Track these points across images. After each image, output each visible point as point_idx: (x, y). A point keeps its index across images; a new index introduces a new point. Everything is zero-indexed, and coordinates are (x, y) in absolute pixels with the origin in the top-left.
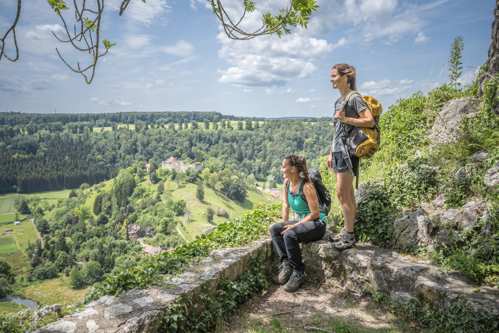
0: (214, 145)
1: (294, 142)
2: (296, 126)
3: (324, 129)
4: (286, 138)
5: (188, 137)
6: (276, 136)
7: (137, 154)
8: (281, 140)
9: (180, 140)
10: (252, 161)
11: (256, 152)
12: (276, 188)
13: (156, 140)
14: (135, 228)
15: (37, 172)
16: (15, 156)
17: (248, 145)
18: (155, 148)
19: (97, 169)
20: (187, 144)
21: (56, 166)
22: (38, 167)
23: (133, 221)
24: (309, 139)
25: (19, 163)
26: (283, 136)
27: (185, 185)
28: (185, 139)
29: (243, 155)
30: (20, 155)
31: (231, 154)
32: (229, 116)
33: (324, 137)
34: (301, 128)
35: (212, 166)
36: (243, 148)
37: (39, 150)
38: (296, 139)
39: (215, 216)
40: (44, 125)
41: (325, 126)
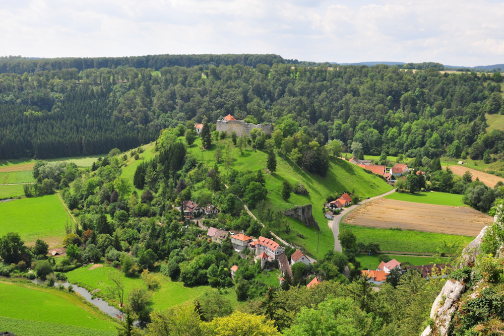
0: (276, 100)
1: (387, 96)
2: (390, 74)
3: (431, 79)
4: (377, 90)
5: (241, 89)
6: (362, 89)
7: (175, 111)
8: (369, 94)
9: (231, 92)
10: (330, 122)
11: (334, 110)
12: (363, 159)
13: (199, 92)
14: (192, 206)
15: (54, 134)
16: (27, 113)
17: (323, 100)
18: (199, 104)
19: (125, 132)
20: (240, 98)
21: (75, 128)
22: (55, 128)
23: (188, 197)
24: (409, 93)
25: (33, 122)
26: (373, 88)
27: (250, 153)
28: (237, 91)
29: (317, 114)
30: (33, 112)
31: (301, 112)
32: (292, 60)
33: (430, 91)
34: (398, 77)
35: (284, 128)
36: (316, 104)
37: (54, 106)
38: (390, 93)
39: (292, 194)
40: (57, 73)
41: (433, 76)
